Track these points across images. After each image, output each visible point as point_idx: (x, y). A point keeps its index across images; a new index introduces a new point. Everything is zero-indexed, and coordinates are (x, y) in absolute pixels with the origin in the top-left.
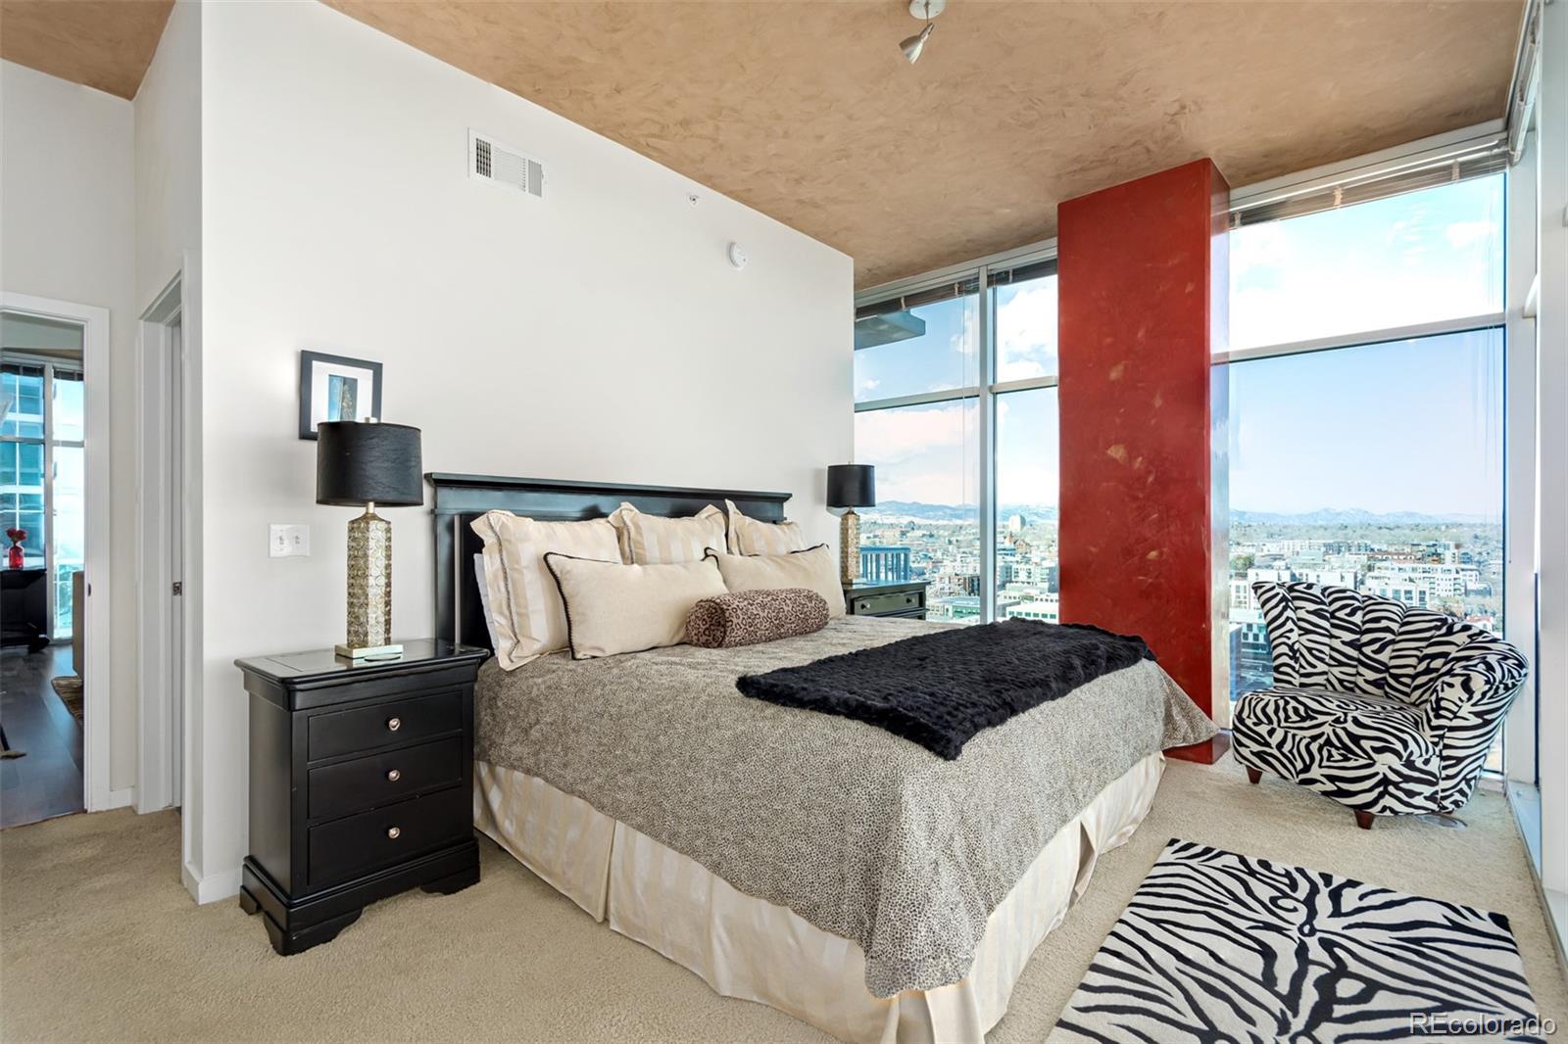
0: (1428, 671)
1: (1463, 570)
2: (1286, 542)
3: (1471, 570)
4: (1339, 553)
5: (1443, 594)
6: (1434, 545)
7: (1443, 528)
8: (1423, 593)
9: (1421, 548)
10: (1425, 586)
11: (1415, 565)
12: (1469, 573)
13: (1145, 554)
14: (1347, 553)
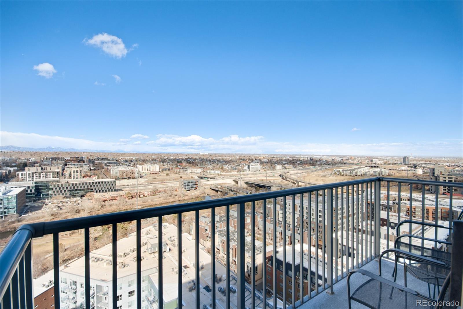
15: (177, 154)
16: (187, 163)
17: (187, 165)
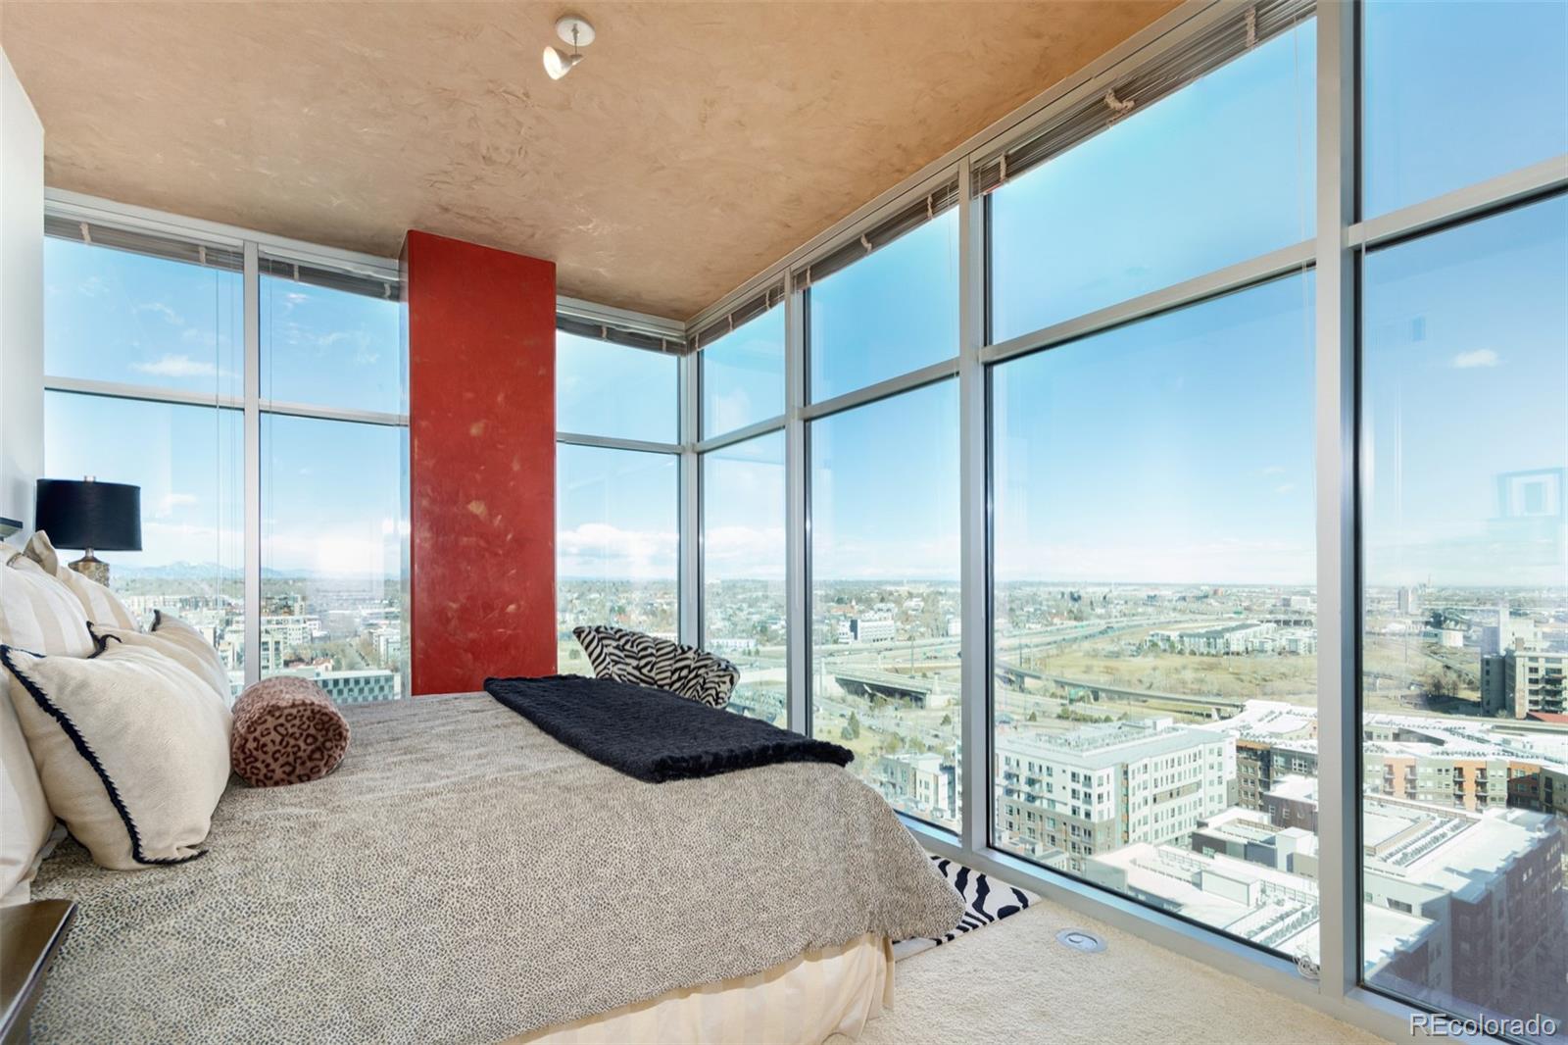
0: (679, 679)
1: (309, 620)
2: (136, 599)
3: (316, 620)
4: (196, 608)
5: (294, 643)
6: (285, 598)
7: (291, 582)
8: (277, 643)
9: (274, 601)
10: (279, 637)
11: (269, 618)
12: (312, 622)
13: (503, 609)
14: (205, 609)
15: (614, 584)
16: (645, 613)
17: (645, 621)
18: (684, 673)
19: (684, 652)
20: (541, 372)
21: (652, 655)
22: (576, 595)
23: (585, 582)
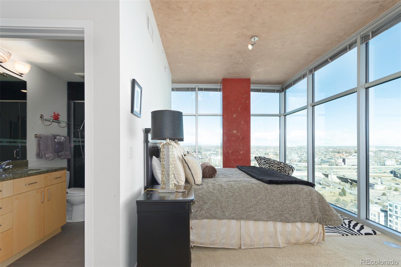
0: (279, 169)
7: (195, 146)
13: (240, 152)
15: (266, 147)
16: (274, 155)
17: (274, 157)
18: (281, 168)
19: (280, 163)
20: (248, 102)
21: (272, 163)
22: (256, 150)
23: (258, 147)
